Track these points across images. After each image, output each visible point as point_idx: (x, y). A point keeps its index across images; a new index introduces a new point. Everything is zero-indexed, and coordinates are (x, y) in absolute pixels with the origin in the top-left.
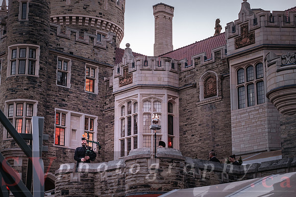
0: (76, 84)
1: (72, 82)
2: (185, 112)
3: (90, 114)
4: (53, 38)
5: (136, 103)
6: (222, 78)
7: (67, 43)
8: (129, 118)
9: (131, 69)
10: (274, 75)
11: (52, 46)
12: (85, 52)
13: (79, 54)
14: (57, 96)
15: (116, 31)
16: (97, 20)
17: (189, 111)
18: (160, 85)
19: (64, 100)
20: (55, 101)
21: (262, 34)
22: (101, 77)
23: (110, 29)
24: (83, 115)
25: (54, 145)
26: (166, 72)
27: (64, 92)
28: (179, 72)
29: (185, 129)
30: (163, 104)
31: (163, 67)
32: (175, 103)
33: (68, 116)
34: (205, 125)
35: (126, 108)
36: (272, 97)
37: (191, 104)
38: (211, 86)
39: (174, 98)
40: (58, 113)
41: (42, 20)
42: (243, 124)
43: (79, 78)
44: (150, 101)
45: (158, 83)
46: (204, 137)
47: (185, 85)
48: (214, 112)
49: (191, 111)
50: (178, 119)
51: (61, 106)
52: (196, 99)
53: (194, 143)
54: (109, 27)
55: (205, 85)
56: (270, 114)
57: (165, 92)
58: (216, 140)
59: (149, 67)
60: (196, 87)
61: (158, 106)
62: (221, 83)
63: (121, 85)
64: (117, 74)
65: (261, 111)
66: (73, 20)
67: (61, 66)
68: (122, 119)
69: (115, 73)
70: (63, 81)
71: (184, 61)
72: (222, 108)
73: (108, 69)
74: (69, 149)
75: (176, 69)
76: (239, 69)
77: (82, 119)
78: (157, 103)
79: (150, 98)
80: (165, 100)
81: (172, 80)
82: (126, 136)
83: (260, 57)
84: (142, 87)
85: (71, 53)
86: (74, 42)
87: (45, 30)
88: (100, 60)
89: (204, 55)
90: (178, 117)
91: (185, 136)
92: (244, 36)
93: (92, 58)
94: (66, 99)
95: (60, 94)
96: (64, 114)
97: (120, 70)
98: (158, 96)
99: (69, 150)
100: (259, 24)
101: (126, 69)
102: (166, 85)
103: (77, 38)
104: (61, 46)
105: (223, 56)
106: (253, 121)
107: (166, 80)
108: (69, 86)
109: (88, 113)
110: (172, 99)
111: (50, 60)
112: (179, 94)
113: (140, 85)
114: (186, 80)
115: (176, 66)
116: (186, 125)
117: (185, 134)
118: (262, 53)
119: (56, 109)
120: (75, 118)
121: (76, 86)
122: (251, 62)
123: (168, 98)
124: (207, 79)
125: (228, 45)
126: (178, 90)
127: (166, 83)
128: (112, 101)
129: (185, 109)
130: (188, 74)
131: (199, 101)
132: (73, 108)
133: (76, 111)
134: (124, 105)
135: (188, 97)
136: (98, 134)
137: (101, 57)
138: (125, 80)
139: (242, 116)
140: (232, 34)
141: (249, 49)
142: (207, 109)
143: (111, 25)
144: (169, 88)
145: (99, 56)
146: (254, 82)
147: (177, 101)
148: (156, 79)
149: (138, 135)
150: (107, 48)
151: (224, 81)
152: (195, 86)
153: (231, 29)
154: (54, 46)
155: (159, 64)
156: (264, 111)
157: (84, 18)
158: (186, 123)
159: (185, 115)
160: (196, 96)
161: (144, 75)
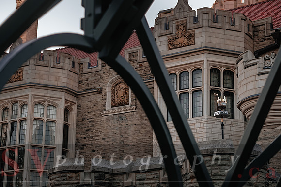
2: (84, 122)
5: (24, 105)
17: (90, 122)
18: (57, 86)
21: (204, 34)
26: (65, 72)
29: (83, 142)
30: (59, 109)
31: (62, 64)
32: (71, 109)
34: (111, 139)
35: (9, 111)
37: (93, 113)
38: (121, 93)
39: (72, 103)
44: (42, 105)
45: (56, 83)
47: (87, 90)
48: (124, 124)
49: (93, 121)
50: (75, 130)
52: (100, 107)
55: (113, 91)
56: (210, 131)
59: (45, 62)
60: (102, 93)
61: (52, 111)
65: (198, 125)
68: (4, 124)
71: (87, 61)
72: (134, 120)
76: (170, 74)
78: (52, 108)
79: (44, 101)
80: (62, 105)
83: (199, 62)
84: (35, 86)
90: (75, 127)
91: (83, 151)
92: (180, 36)
98: (54, 100)
100: (201, 22)
102: (65, 87)
110: (69, 104)
112: (78, 100)
113: (33, 83)
114: (88, 84)
115: (76, 65)
116: (85, 138)
117: (83, 148)
118: (203, 58)
123: (66, 103)
124: (116, 86)
126: (76, 95)
127: (65, 85)
129: (85, 119)
130: (92, 77)
131: (105, 110)
134: (8, 106)
135: (89, 104)
140: (164, 32)
141: (186, 51)
142: (115, 120)
144: (68, 91)
146: (189, 91)
147: (75, 107)
149: (27, 145)
152: (100, 91)
153: (163, 26)
155: (58, 61)
158: (85, 136)
159: (84, 126)
160: (101, 103)
161: (38, 72)
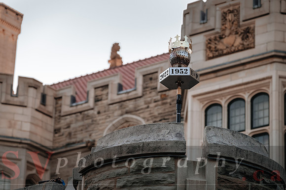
18: (12, 137)
28: (56, 115)
30: (14, 180)
31: (22, 99)
45: (9, 132)
47: (68, 145)
57: (23, 155)
71: (69, 92)
81: (39, 131)
83: (264, 79)
89: (117, 80)
92: (227, 32)
107: (27, 127)
115: (50, 100)
122: (241, 91)
123: (28, 168)
127: (26, 135)
130: (77, 121)
140: (199, 27)
141: (239, 60)
148: (4, 124)
153: (199, 16)
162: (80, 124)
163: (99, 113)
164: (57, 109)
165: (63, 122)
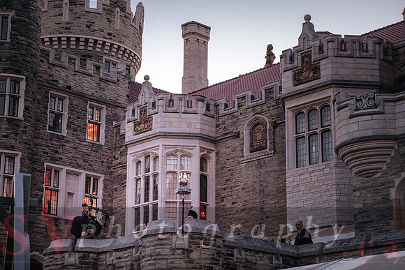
0: (75, 130)
1: (69, 127)
2: (223, 171)
3: (94, 171)
4: (44, 67)
5: (156, 158)
6: (275, 125)
7: (63, 74)
8: (147, 178)
9: (150, 111)
10: (345, 122)
11: (42, 77)
12: (88, 86)
13: (79, 89)
14: (48, 146)
15: (131, 58)
16: (104, 43)
17: (229, 170)
18: (190, 133)
19: (57, 152)
20: (44, 153)
21: (329, 66)
22: (109, 121)
23: (123, 56)
24: (84, 173)
25: (42, 213)
26: (198, 116)
27: (57, 141)
28: (217, 116)
29: (223, 194)
30: (193, 159)
31: (194, 109)
32: (209, 158)
33: (63, 174)
34: (250, 189)
35: (143, 164)
36: (342, 152)
37: (232, 160)
38: (259, 136)
39: (209, 151)
40: (49, 169)
41: (29, 41)
42: (302, 188)
43: (78, 122)
44: (175, 156)
45: (188, 130)
46: (250, 206)
47: (224, 134)
48: (263, 171)
49: (232, 170)
50: (214, 180)
51: (53, 160)
52: (238, 153)
53: (235, 214)
54: (122, 53)
55: (252, 134)
56: (340, 176)
57: (197, 143)
58: (265, 210)
59: (175, 108)
60: (239, 137)
61: (186, 162)
62: (274, 132)
63: (137, 132)
64: (131, 118)
65: (327, 171)
66: (72, 43)
67: (54, 106)
68: (138, 180)
69: (129, 115)
70: (56, 126)
71: (223, 101)
72: (274, 166)
73: (118, 111)
74: (63, 219)
75: (212, 112)
76: (298, 113)
77: (82, 178)
78: (186, 158)
79: (177, 151)
80: (196, 154)
81: (206, 127)
82: (142, 203)
83: (327, 97)
84: (165, 135)
85: (69, 87)
86: (73, 73)
87: (32, 55)
88: (108, 97)
89: (250, 93)
90: (214, 177)
91: (224, 203)
92: (305, 69)
93: (97, 95)
94: (60, 151)
95: (52, 144)
96: (57, 172)
97: (136, 112)
98: (188, 149)
99: (62, 222)
100: (326, 52)
101: (143, 111)
102: (198, 134)
103: (76, 67)
104: (55, 78)
105: (276, 95)
106: (316, 185)
107: (199, 126)
108: (64, 133)
109: (90, 170)
110: (205, 152)
111: (39, 97)
112: (216, 146)
113: (163, 133)
114: (225, 128)
115: (212, 107)
116: (225, 189)
117: (223, 201)
118: (330, 93)
119: (46, 164)
120: (72, 177)
121: (75, 133)
122: (314, 105)
123: (201, 151)
124: (255, 126)
125: (283, 80)
126: (214, 141)
127: (198, 131)
128: (124, 154)
129: (224, 167)
130: (229, 119)
131: (243, 156)
132: (70, 162)
133: (74, 167)
134: (140, 159)
135: (228, 151)
136: (103, 200)
137: (109, 93)
138: (142, 125)
139: (302, 177)
140: (289, 66)
141: (312, 86)
142: (254, 167)
143: (123, 49)
144: (203, 138)
145: (106, 92)
146: (318, 131)
147: (213, 155)
148: (184, 125)
149: (159, 201)
150: (118, 81)
151: (278, 129)
152: (237, 135)
153: (288, 59)
154: (45, 77)
155: (189, 104)
156: (331, 171)
157: (87, 40)
158: (224, 186)
159: (223, 175)
160: (239, 149)
161: (168, 119)
162: (231, 121)
163: (241, 114)
164: (217, 112)
165: (221, 121)
